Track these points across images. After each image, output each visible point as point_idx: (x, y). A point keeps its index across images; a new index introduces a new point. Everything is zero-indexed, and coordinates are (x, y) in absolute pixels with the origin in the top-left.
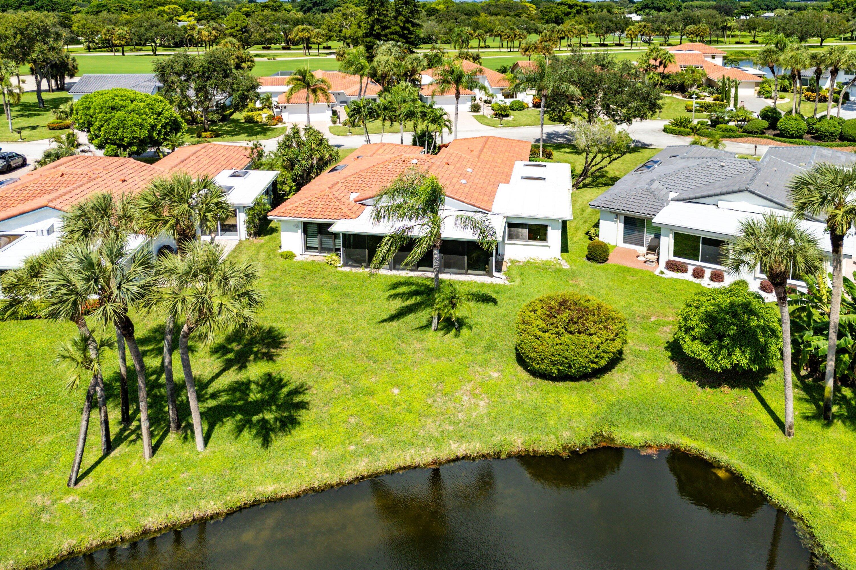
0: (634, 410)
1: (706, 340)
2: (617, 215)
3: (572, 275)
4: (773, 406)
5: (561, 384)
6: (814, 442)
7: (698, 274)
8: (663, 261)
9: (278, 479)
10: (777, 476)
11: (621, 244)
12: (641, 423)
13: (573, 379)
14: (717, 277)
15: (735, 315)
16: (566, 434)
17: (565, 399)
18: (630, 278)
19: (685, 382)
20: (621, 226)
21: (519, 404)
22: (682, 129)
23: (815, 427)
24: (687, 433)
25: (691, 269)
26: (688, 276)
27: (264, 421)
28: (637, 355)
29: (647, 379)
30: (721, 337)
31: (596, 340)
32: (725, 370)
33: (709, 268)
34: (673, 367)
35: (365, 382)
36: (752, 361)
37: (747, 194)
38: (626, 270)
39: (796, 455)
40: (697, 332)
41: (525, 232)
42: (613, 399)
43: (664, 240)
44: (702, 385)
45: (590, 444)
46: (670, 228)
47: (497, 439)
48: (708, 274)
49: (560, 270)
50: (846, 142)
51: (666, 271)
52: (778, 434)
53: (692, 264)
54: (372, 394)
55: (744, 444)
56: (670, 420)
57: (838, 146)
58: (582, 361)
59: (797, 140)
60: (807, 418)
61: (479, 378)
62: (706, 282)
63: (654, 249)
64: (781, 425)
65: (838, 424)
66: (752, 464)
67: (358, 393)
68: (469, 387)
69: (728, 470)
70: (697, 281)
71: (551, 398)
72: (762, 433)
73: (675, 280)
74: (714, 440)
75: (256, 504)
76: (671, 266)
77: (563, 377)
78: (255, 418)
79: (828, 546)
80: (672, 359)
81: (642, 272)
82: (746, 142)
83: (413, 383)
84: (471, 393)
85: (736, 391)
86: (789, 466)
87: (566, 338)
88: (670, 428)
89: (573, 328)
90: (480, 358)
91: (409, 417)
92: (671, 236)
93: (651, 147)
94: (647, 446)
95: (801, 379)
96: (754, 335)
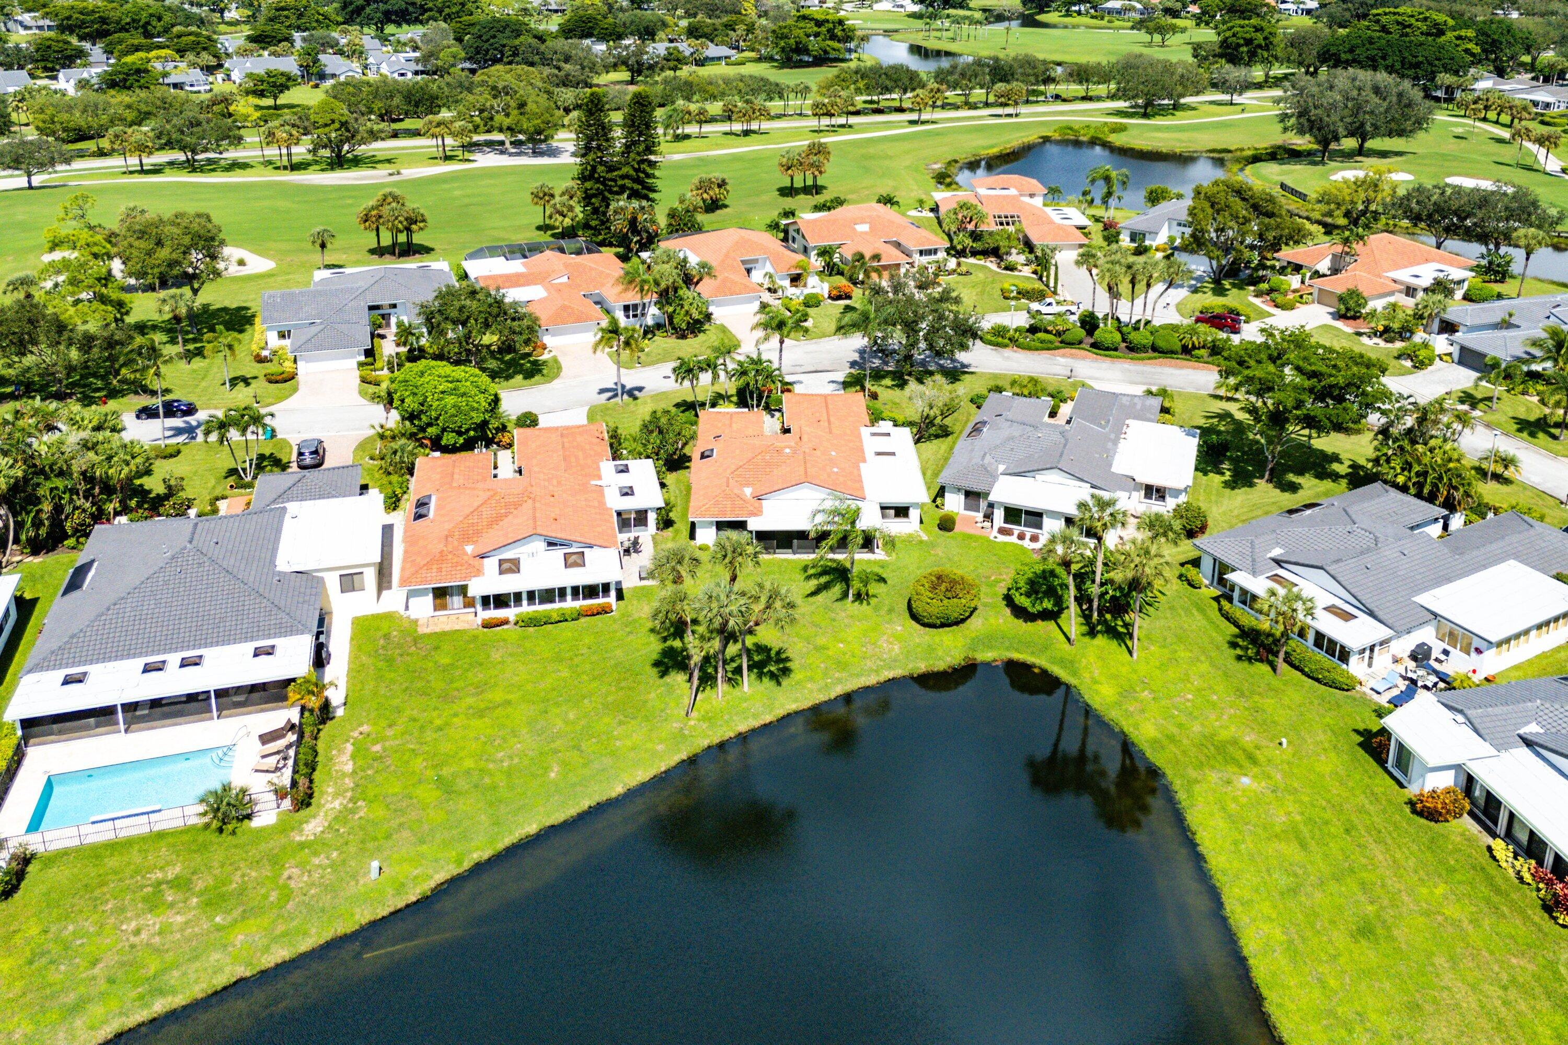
0: (986, 641)
1: (1028, 595)
2: (959, 490)
3: (931, 545)
4: (1065, 629)
5: (941, 630)
6: (1086, 647)
7: (1021, 537)
8: (996, 527)
9: (796, 700)
10: (1064, 668)
11: (962, 511)
12: (991, 648)
13: (949, 625)
14: (1034, 539)
15: (1045, 578)
16: (949, 659)
17: (945, 638)
18: (973, 544)
19: (1016, 620)
20: (963, 497)
21: (919, 645)
22: (1000, 339)
23: (1087, 639)
24: (1017, 650)
25: (1016, 533)
26: (1014, 539)
27: (770, 671)
28: (985, 605)
29: (992, 620)
30: (1037, 593)
31: (963, 601)
32: (1039, 612)
33: (1029, 532)
34: (1008, 611)
35: (821, 641)
36: (1054, 605)
37: (1056, 471)
38: (970, 537)
39: (1075, 655)
40: (1023, 590)
41: (892, 512)
42: (973, 635)
43: (996, 512)
44: (1026, 621)
45: (963, 663)
46: (1001, 504)
47: (910, 666)
48: (1028, 536)
49: (921, 542)
50: (1156, 354)
51: (998, 535)
52: (1066, 646)
53: (1017, 529)
54: (828, 649)
55: (1048, 653)
56: (1007, 644)
57: (1149, 359)
58: (956, 615)
59: (1112, 353)
60: (1083, 635)
61: (889, 632)
62: (1027, 543)
63: (988, 517)
64: (1068, 639)
65: (1100, 636)
66: (1052, 663)
67: (818, 648)
68: (885, 638)
69: (1040, 668)
70: (1020, 542)
71: (937, 639)
72: (1058, 646)
73: (1005, 543)
74: (1033, 653)
75: (789, 715)
76: (1002, 531)
77: (943, 625)
78: (765, 670)
79: (1086, 697)
80: (1007, 605)
81: (981, 537)
82: (1063, 356)
83: (850, 639)
84: (888, 642)
85: (1045, 623)
86: (1072, 662)
87: (946, 601)
88: (1008, 649)
89: (949, 595)
90: (887, 618)
91: (856, 660)
92: (1002, 509)
93: (971, 370)
94: (995, 660)
95: (1082, 611)
96: (1056, 591)
